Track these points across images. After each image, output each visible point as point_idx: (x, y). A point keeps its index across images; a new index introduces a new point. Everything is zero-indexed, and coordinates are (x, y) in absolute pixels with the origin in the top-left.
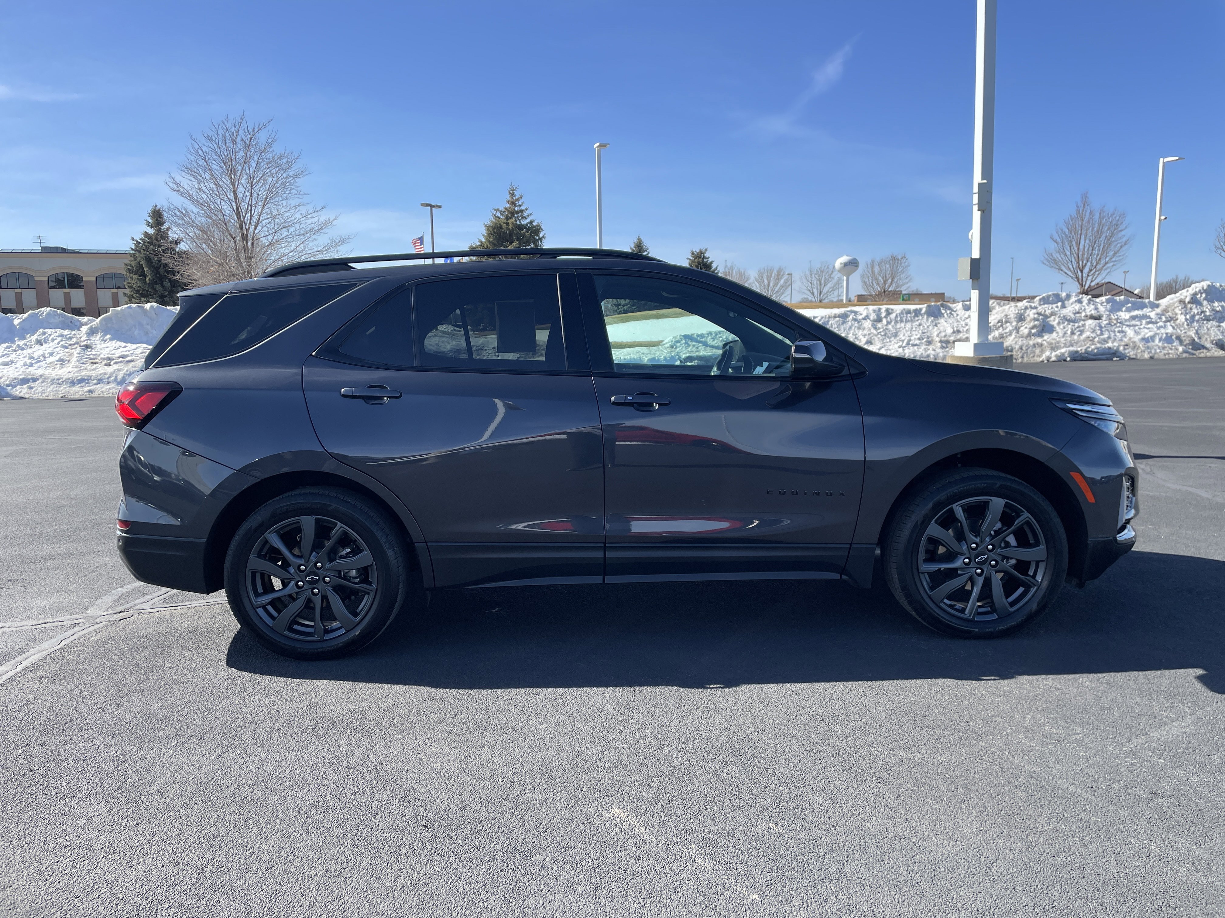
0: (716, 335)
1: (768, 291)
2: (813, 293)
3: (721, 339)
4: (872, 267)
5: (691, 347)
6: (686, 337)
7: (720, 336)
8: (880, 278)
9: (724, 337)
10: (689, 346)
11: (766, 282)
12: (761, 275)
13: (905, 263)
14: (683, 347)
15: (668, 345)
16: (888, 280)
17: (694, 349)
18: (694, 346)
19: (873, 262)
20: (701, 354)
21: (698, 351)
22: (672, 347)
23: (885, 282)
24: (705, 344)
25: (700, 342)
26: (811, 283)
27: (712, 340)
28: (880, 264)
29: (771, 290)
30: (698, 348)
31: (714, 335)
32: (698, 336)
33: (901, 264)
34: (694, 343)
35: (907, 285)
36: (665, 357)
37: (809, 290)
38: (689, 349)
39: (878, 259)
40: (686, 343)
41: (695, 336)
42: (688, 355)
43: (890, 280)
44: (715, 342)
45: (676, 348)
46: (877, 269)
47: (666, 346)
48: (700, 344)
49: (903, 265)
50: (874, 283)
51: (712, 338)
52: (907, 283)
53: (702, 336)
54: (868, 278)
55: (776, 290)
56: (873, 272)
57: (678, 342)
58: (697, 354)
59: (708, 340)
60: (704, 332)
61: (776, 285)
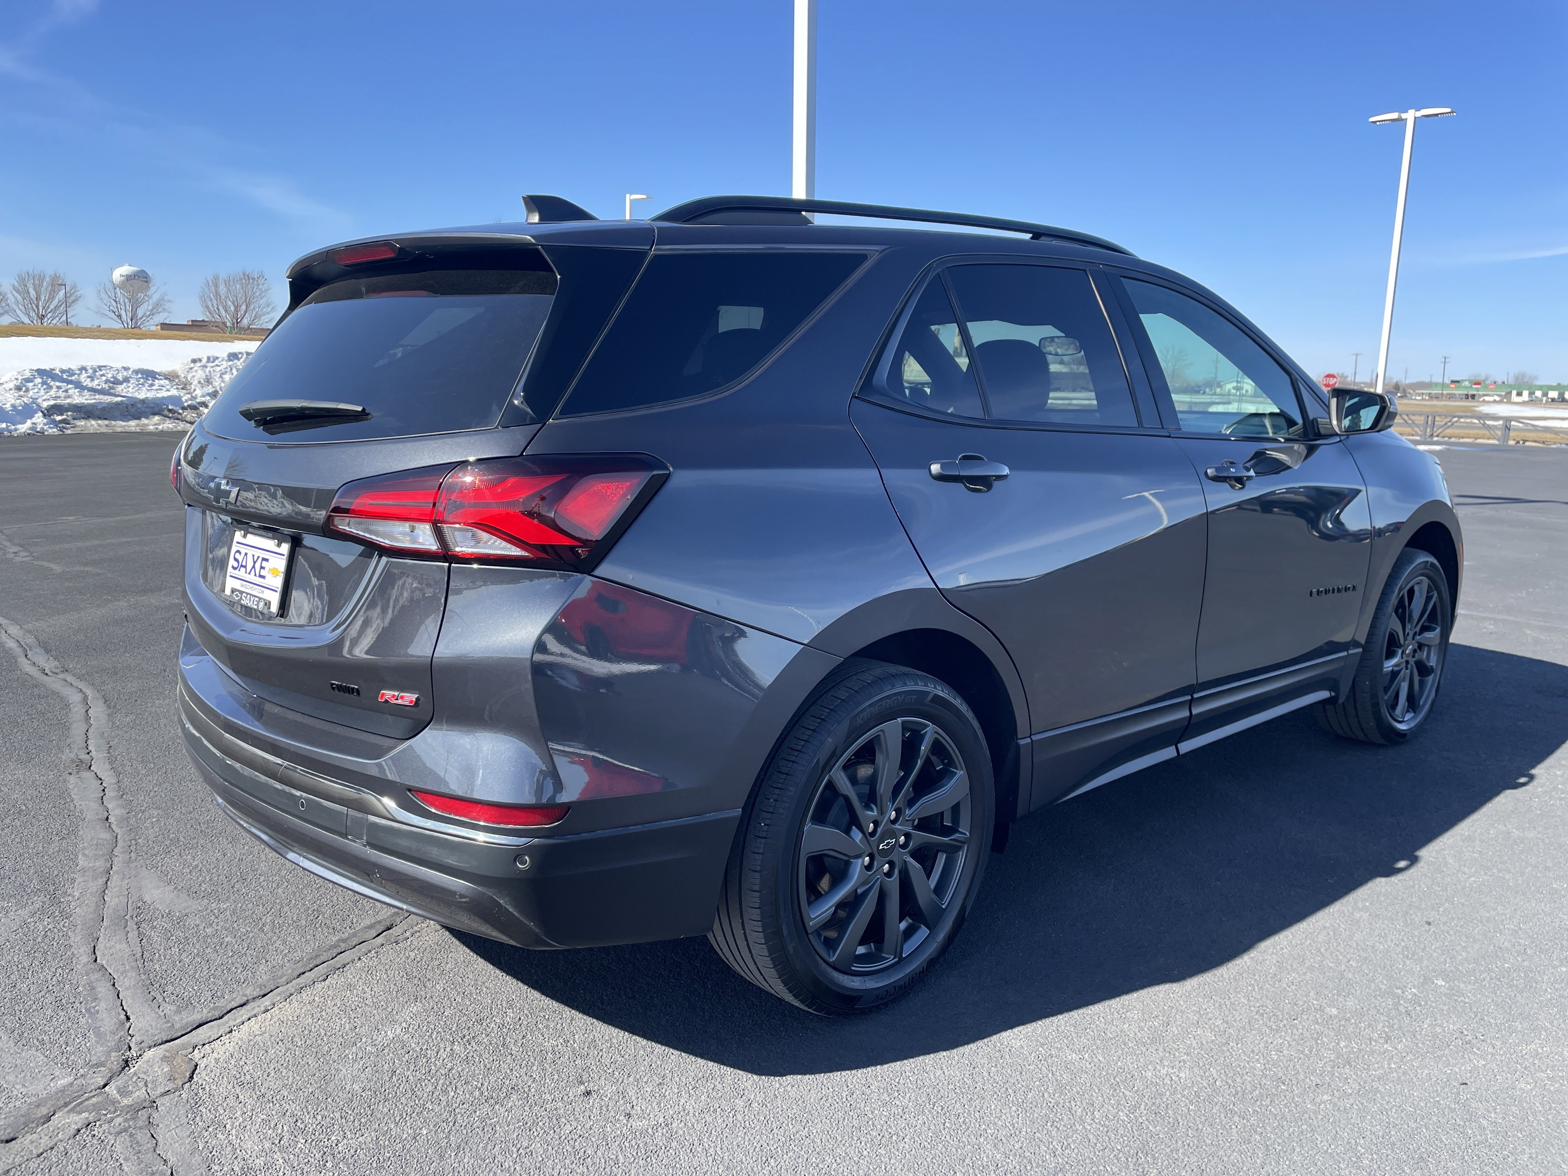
0: (95, 371)
1: (37, 307)
2: (120, 316)
3: (104, 378)
4: (216, 286)
5: (55, 389)
6: (41, 372)
7: (101, 373)
8: (230, 303)
9: (110, 376)
10: (51, 387)
11: (33, 293)
12: (22, 280)
13: (263, 284)
14: (39, 389)
15: (12, 385)
16: (241, 306)
17: (61, 393)
18: (59, 388)
19: (216, 278)
20: (77, 401)
21: (69, 397)
22: (18, 388)
23: (237, 309)
24: (78, 385)
25: (69, 382)
26: (115, 301)
27: (89, 380)
28: (227, 283)
29: (44, 308)
30: (66, 391)
31: (90, 371)
32: (63, 371)
33: (258, 286)
34: (58, 384)
35: (269, 316)
36: (13, 406)
37: (115, 313)
38: (53, 393)
39: (223, 275)
40: (43, 383)
41: (57, 372)
42: (52, 402)
43: (244, 307)
44: (96, 382)
45: (27, 390)
46: (222, 289)
47: (7, 386)
48: (70, 386)
49: (261, 287)
50: (220, 308)
51: (88, 377)
52: (268, 313)
53: (71, 372)
54: (211, 300)
55: (52, 307)
56: (217, 294)
57: (28, 380)
58: (68, 401)
59: (83, 380)
60: (73, 367)
61: (51, 298)
